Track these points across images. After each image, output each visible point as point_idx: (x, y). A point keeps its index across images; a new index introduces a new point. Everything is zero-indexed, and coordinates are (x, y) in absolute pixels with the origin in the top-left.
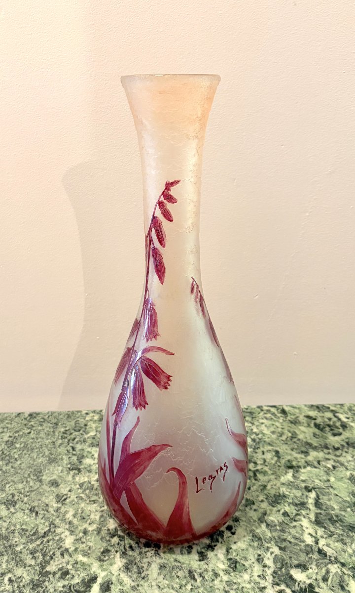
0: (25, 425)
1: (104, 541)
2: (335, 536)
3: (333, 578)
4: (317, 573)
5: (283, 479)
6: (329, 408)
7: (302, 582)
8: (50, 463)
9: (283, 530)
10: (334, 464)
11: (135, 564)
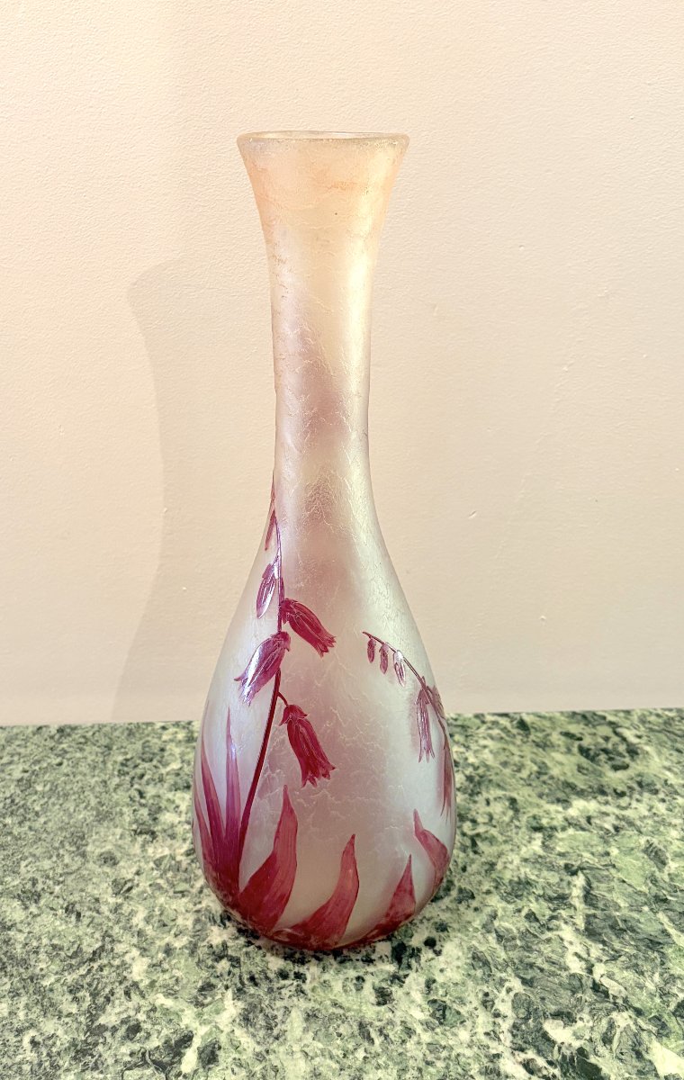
0: (52, 749)
1: (203, 967)
2: (623, 958)
3: (621, 1037)
4: (592, 1028)
5: (524, 852)
6: (604, 718)
7: (566, 1044)
8: (99, 821)
9: (528, 947)
10: (616, 823)
11: (261, 1011)
